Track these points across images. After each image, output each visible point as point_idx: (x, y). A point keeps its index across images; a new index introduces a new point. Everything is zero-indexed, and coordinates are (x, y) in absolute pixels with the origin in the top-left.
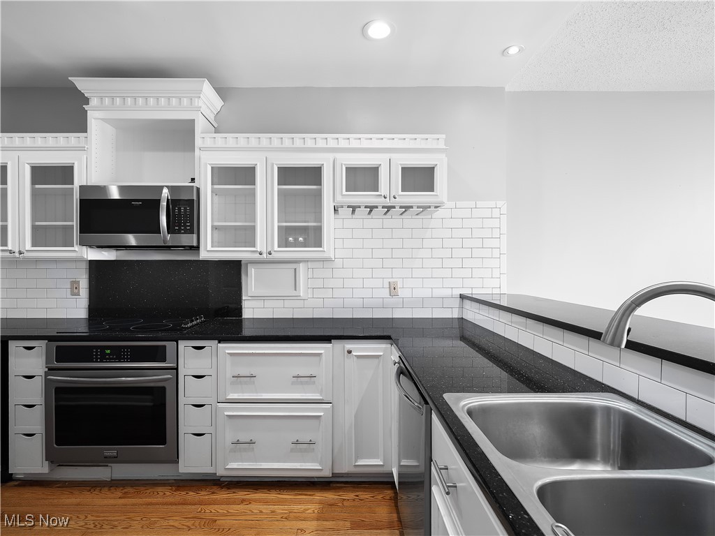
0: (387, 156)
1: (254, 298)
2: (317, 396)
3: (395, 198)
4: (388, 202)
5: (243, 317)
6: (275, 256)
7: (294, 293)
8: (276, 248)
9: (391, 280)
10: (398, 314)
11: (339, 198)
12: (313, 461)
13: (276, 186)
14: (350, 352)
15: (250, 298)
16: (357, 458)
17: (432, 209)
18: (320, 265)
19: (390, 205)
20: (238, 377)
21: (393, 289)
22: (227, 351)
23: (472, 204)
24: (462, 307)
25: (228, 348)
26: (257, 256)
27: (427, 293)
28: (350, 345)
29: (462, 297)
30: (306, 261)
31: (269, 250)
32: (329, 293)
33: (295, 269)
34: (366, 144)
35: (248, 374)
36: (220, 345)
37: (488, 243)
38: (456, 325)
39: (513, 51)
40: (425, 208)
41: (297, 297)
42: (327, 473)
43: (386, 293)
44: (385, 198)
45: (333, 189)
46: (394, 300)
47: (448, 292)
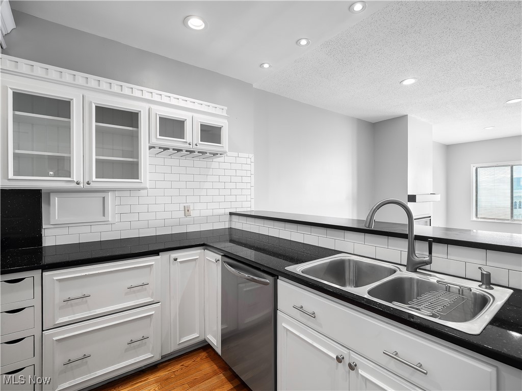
0: (190, 114)
1: (57, 226)
2: (148, 300)
3: (196, 145)
4: (191, 148)
5: (43, 245)
6: (93, 185)
7: (103, 219)
8: (94, 179)
9: (186, 205)
10: (191, 229)
11: (154, 141)
12: (145, 353)
13: (94, 123)
14: (175, 260)
15: (52, 226)
16: (181, 337)
17: (219, 155)
18: (127, 193)
19: (192, 150)
20: (69, 300)
21: (187, 211)
22: (55, 278)
23: (236, 154)
24: (230, 221)
25: (55, 275)
26: (74, 185)
27: (209, 213)
28: (174, 254)
29: (231, 214)
30: (114, 190)
31: (86, 180)
32: (136, 217)
33: (104, 198)
34: (174, 102)
35: (80, 295)
36: (45, 274)
37: (245, 179)
38: (227, 233)
39: (266, 66)
40: (215, 154)
41: (106, 223)
42: (157, 358)
43: (182, 214)
44: (189, 144)
45: (148, 132)
46: (188, 219)
47: (222, 211)
